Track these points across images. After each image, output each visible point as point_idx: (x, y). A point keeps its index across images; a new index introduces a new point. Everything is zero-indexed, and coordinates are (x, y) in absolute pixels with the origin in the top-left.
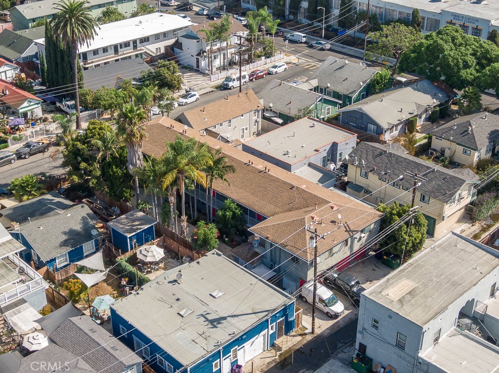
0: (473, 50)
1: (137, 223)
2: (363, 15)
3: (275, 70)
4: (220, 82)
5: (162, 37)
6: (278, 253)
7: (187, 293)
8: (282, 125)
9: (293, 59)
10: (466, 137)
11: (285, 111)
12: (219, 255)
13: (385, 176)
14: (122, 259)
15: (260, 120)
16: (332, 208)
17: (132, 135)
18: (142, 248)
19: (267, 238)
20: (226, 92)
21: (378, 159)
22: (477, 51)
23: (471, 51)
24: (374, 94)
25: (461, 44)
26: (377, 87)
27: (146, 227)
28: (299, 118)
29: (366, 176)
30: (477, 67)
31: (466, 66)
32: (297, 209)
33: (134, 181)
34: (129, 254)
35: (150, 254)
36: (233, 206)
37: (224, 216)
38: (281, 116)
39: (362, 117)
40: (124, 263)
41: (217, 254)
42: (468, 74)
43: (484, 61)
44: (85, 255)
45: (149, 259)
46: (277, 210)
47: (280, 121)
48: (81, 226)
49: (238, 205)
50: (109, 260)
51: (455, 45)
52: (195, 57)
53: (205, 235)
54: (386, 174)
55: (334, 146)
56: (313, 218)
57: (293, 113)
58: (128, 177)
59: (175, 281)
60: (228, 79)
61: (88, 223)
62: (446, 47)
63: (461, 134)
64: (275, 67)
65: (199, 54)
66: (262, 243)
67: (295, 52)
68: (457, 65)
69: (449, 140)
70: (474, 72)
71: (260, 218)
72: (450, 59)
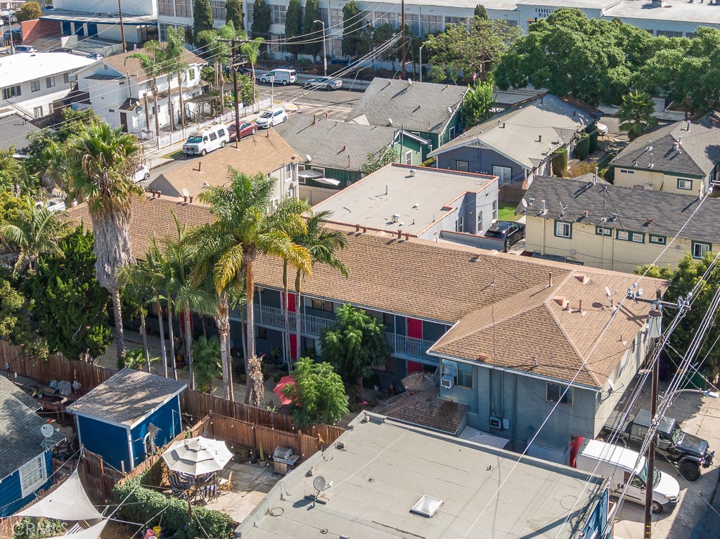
0: (616, 37)
1: (140, 395)
4: (178, 148)
7: (354, 520)
9: (290, 106)
10: (676, 159)
12: (379, 422)
13: (611, 225)
15: (296, 183)
16: (581, 279)
18: (176, 445)
19: (481, 360)
22: (622, 39)
23: (613, 41)
25: (593, 32)
27: (166, 399)
29: (568, 233)
30: (629, 64)
31: (613, 62)
32: (506, 295)
35: (201, 456)
36: (359, 316)
37: (344, 341)
38: (330, 173)
39: (479, 157)
40: (142, 492)
41: (373, 420)
42: (622, 74)
43: (636, 54)
44: (24, 494)
45: (201, 470)
46: (463, 306)
47: (336, 182)
48: (7, 422)
49: (369, 313)
51: (585, 32)
53: (318, 388)
54: (611, 220)
56: (559, 302)
57: (355, 166)
59: (309, 499)
60: (196, 138)
61: (23, 414)
62: (575, 36)
63: (665, 156)
64: (268, 115)
65: (126, 105)
66: (464, 378)
67: (287, 98)
68: (600, 62)
69: (648, 170)
70: (627, 71)
71: (435, 330)
72: (589, 54)
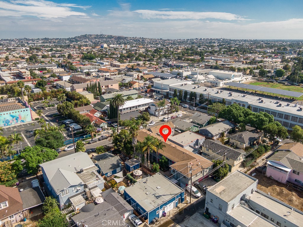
0: (243, 111)
1: (134, 162)
2: (207, 100)
3: (179, 116)
4: (162, 119)
5: (144, 105)
6: (179, 175)
7: (149, 186)
8: (181, 133)
9: (185, 113)
10: (241, 139)
11: (182, 129)
12: (160, 174)
13: (214, 151)
14: (129, 174)
15: (174, 131)
16: (197, 160)
17: (134, 134)
18: (135, 171)
19: (176, 169)
20: (163, 122)
21: (212, 145)
22: (244, 112)
23: (242, 112)
24: (210, 124)
25: (238, 110)
26: (211, 122)
27: (137, 164)
28: (186, 131)
29: (208, 150)
30: (244, 117)
31: (240, 116)
32: (185, 160)
33: (134, 149)
34: (131, 173)
35: (137, 173)
36: (165, 158)
37: (162, 161)
38: (180, 130)
39: (207, 131)
40: (129, 175)
41: (159, 174)
42: (241, 119)
43: (246, 115)
44: (117, 172)
45: (137, 175)
46: (179, 160)
47: (180, 132)
48: (116, 163)
50: (125, 174)
51: (237, 110)
52: (154, 111)
53: (155, 167)
54: (214, 150)
55: (198, 140)
56: (190, 163)
57: (184, 129)
58: (132, 147)
59: (145, 182)
60: (164, 118)
61: (119, 162)
62: (234, 110)
63: (239, 138)
64: (179, 115)
65: (155, 111)
66: (174, 171)
67: (185, 111)
68: (237, 116)
69: (235, 140)
70: (243, 118)
71: (173, 163)
72: (235, 114)
